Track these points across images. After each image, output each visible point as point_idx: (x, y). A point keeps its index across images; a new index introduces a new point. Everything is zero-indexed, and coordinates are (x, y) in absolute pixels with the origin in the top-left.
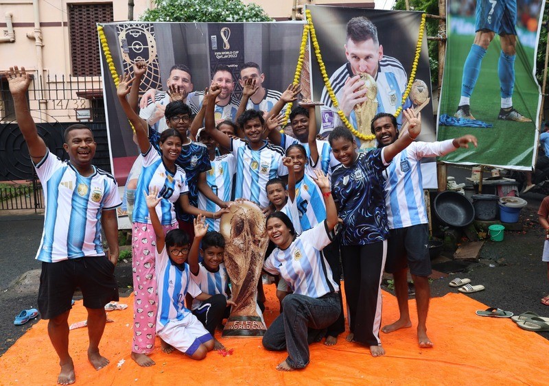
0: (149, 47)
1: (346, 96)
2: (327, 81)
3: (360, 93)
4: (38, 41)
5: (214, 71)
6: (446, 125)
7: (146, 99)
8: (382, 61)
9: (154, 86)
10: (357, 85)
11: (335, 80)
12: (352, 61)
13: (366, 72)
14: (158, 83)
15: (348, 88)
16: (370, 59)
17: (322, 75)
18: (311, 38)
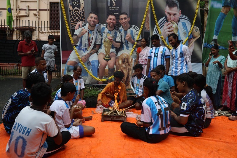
0: (81, 3)
1: (165, 30)
2: (157, 23)
3: (171, 29)
4: (37, 16)
5: (108, 15)
6: (206, 48)
7: (78, 26)
8: (181, 17)
9: (82, 20)
10: (169, 26)
11: (160, 23)
12: (168, 16)
13: (173, 21)
14: (84, 19)
15: (165, 27)
16: (176, 16)
17: (155, 20)
18: (151, 4)
